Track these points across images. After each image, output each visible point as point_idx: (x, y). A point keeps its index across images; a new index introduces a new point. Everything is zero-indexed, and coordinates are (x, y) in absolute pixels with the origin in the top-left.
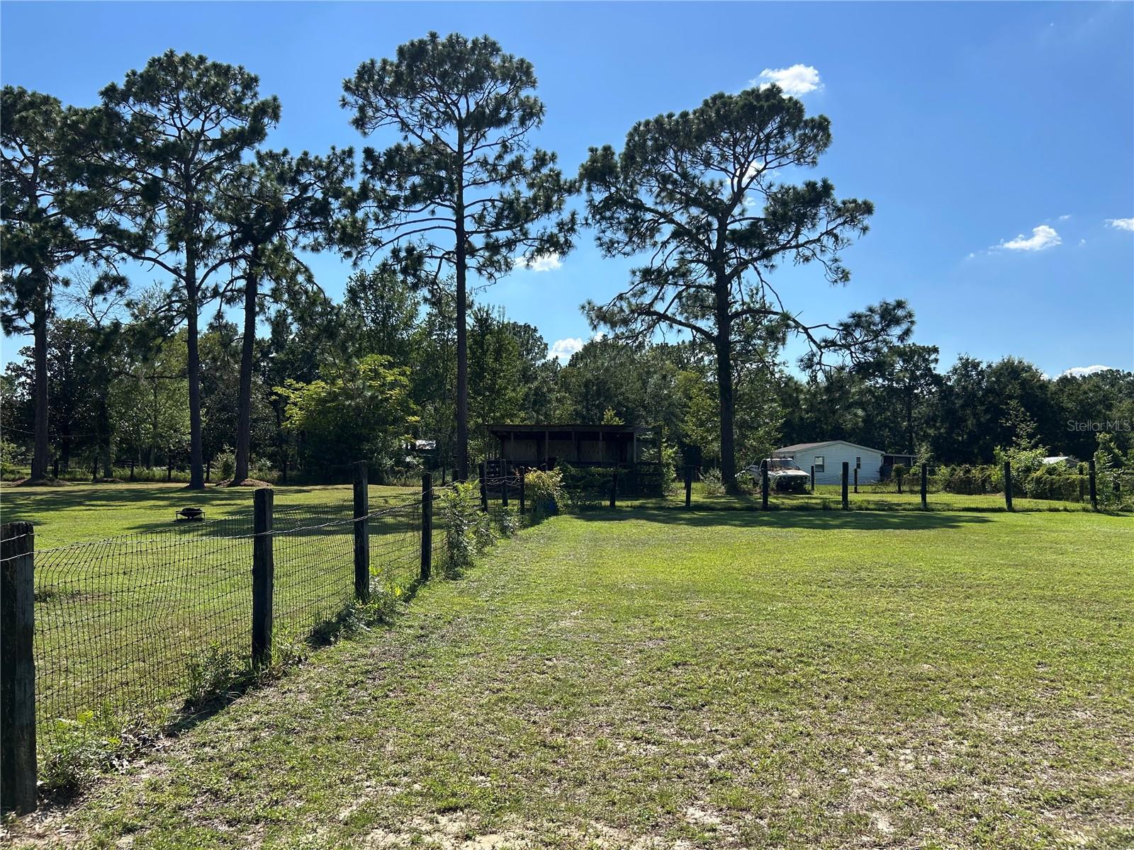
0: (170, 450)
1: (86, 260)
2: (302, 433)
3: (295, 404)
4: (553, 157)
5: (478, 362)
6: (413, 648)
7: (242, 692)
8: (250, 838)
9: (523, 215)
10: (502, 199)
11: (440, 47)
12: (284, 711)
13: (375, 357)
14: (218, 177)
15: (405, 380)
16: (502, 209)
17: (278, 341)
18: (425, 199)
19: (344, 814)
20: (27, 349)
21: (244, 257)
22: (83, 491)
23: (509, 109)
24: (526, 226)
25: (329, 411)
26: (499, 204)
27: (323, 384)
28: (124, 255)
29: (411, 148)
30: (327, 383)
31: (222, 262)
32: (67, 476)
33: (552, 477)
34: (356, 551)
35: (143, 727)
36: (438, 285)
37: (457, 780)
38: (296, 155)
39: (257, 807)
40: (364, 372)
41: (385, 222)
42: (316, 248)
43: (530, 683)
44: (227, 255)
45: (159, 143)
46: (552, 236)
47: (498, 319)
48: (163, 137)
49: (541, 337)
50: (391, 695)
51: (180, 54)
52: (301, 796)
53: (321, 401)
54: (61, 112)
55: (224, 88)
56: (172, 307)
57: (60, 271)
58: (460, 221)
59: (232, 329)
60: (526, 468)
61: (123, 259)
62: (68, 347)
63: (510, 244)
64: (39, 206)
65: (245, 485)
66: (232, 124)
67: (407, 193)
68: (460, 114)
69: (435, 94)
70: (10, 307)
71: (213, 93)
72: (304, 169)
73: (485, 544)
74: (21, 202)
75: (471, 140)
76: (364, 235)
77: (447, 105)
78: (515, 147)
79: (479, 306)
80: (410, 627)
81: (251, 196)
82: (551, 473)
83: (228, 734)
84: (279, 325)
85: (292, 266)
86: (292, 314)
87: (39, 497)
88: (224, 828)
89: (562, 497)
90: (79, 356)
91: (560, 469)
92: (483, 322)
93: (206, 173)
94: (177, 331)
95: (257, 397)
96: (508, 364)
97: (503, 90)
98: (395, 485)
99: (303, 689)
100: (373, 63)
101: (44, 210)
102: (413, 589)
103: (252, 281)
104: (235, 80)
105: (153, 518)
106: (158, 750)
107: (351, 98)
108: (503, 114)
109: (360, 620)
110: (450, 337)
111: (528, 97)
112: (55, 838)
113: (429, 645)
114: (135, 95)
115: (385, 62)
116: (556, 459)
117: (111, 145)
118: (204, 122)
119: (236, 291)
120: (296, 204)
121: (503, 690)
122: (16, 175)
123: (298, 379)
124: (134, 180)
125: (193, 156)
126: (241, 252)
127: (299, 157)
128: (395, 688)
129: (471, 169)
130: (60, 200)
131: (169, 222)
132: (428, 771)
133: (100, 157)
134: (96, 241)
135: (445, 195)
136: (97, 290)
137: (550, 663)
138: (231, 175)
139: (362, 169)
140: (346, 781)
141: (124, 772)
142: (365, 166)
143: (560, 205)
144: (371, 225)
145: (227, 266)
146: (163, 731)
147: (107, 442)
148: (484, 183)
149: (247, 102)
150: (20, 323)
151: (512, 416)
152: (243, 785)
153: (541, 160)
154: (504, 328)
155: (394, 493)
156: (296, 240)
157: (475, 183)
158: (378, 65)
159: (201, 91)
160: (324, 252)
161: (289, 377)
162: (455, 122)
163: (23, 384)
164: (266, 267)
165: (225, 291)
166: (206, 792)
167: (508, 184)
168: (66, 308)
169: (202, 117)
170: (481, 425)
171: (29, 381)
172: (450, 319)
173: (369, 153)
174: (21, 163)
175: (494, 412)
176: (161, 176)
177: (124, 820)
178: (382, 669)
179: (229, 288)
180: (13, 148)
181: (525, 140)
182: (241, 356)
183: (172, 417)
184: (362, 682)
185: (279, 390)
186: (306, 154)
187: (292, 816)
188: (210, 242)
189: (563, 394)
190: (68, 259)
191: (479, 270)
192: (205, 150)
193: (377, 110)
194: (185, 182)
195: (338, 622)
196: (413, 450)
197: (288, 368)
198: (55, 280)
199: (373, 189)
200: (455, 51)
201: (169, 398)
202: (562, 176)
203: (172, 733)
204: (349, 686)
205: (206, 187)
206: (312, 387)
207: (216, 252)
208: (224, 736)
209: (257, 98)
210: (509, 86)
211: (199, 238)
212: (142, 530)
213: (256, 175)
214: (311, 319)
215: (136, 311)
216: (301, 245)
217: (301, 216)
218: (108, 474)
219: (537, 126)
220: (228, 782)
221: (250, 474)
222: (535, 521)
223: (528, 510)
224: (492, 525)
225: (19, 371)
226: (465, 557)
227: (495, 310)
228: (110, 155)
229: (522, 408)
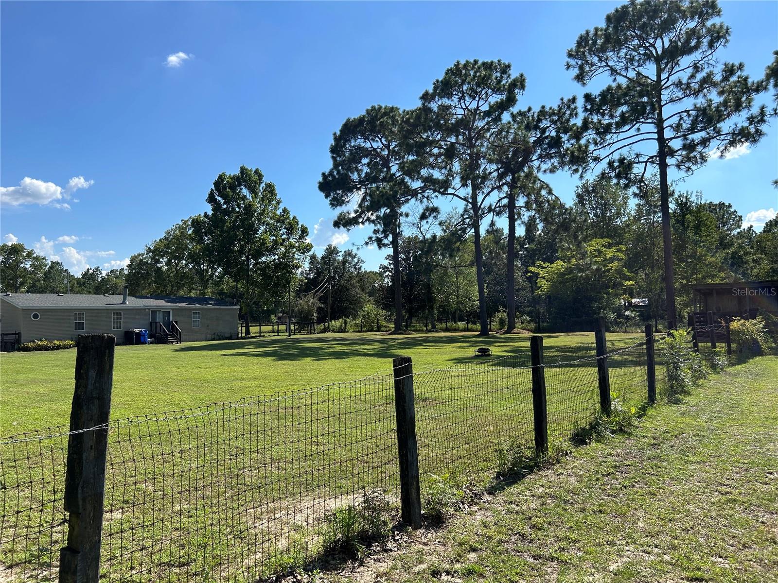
0: (467, 311)
1: (416, 200)
2: (549, 297)
3: (543, 278)
4: (741, 66)
5: (681, 237)
6: (649, 453)
7: (531, 471)
8: (549, 570)
9: (716, 118)
10: (696, 108)
11: (638, 7)
12: (560, 487)
13: (598, 240)
14: (488, 135)
15: (621, 255)
16: (697, 116)
17: (530, 236)
18: (632, 121)
19: (613, 567)
20: (389, 256)
21: (506, 184)
22: (421, 337)
23: (699, 38)
24: (718, 125)
25: (567, 281)
26: (693, 113)
27: (562, 263)
28: (437, 194)
29: (619, 87)
30: (564, 262)
31: (493, 189)
32: (412, 329)
33: (755, 325)
34: (599, 380)
35: (474, 486)
36: (644, 183)
37: (700, 558)
38: (536, 109)
39: (551, 550)
40: (590, 252)
41: (602, 143)
42: (553, 170)
43: (754, 490)
44: (495, 184)
45: (453, 121)
46: (743, 129)
47: (696, 201)
48: (455, 116)
49: (735, 211)
50: (637, 486)
51: (463, 62)
52: (580, 548)
53: (562, 275)
54: (400, 114)
55: (489, 77)
56: (464, 222)
57: (404, 209)
58: (660, 132)
59: (499, 231)
60: (731, 317)
61: (436, 196)
62: (409, 253)
63: (705, 142)
64: (392, 172)
65: (514, 333)
66: (495, 99)
67: (617, 119)
68: (657, 52)
69: (636, 42)
70: (380, 233)
71: (483, 82)
72: (542, 118)
73: (699, 378)
74: (382, 172)
75: (667, 69)
76: (587, 155)
77: (646, 48)
78: (706, 66)
79: (679, 194)
80: (644, 437)
81: (509, 143)
82: (754, 321)
83: (525, 498)
84: (530, 226)
85: (538, 185)
86: (539, 217)
87: (400, 341)
88: (531, 560)
89: (766, 341)
90: (415, 257)
91: (763, 318)
92: (684, 206)
93: (480, 135)
94: (467, 236)
95: (518, 274)
96: (706, 236)
97: (692, 24)
98: (618, 332)
99: (571, 474)
100: (587, 32)
101: (394, 174)
102: (644, 409)
103: (512, 198)
104: (496, 70)
105: (461, 354)
106: (484, 502)
107: (573, 62)
108: (693, 43)
109: (606, 429)
110: (655, 220)
111: (714, 25)
112: (433, 547)
113: (662, 452)
114: (439, 94)
115: (596, 29)
116: (758, 309)
117: (427, 128)
118: (478, 101)
119: (502, 206)
120: (539, 142)
121: (731, 493)
122: (379, 157)
123: (544, 261)
124: (440, 147)
125: (473, 124)
126: (504, 181)
127: (538, 110)
128: (639, 481)
129: (668, 91)
130: (401, 167)
131: (461, 169)
132: (674, 548)
133: (421, 137)
134: (421, 188)
135: (648, 115)
136: (423, 217)
137: (772, 477)
138: (496, 132)
139: (583, 109)
140: (612, 544)
141: (466, 512)
142: (585, 107)
143: (749, 103)
144: (592, 147)
145: (496, 192)
146: (486, 490)
147: (432, 308)
148: (680, 99)
149: (504, 82)
150: (385, 241)
151: (713, 276)
152: (539, 533)
153: (730, 71)
154: (701, 208)
155: (618, 338)
156: (539, 167)
157: (672, 101)
158: (592, 33)
159: (476, 82)
160: (559, 172)
161: (538, 260)
162: (653, 59)
163: (387, 276)
164: (520, 188)
165: (495, 208)
166: (516, 534)
167: (701, 95)
168: (407, 231)
169: (477, 99)
170: (686, 285)
171: (390, 274)
172: (656, 206)
173: (588, 97)
174: (381, 149)
175: (696, 274)
176: (454, 141)
177: (470, 543)
178: (627, 466)
179: (497, 205)
180: (377, 141)
181: (714, 59)
182: (507, 249)
183: (468, 291)
184: (613, 473)
185: (532, 269)
186: (543, 107)
187: (575, 561)
188: (485, 177)
189: (759, 256)
190: (407, 201)
191: (678, 166)
192: (479, 119)
193: (592, 65)
194: (469, 143)
195: (591, 429)
196: (630, 306)
197: (537, 254)
198: (401, 214)
199: (592, 122)
200: (651, 6)
201: (465, 279)
202: (749, 80)
203: (491, 491)
204: (603, 475)
205: (481, 143)
206: (554, 265)
207: (489, 183)
208: (523, 499)
209: (510, 78)
210: (697, 20)
211: (478, 176)
212: (456, 361)
213: (511, 128)
214: (552, 219)
215: (444, 227)
216: (543, 169)
217: (542, 150)
218: (434, 327)
219: (724, 45)
220: (529, 530)
221: (517, 325)
222: (741, 360)
223: (734, 351)
224: (704, 362)
225: (385, 268)
226: (683, 387)
227: (694, 195)
228: (426, 135)
229: (721, 270)
